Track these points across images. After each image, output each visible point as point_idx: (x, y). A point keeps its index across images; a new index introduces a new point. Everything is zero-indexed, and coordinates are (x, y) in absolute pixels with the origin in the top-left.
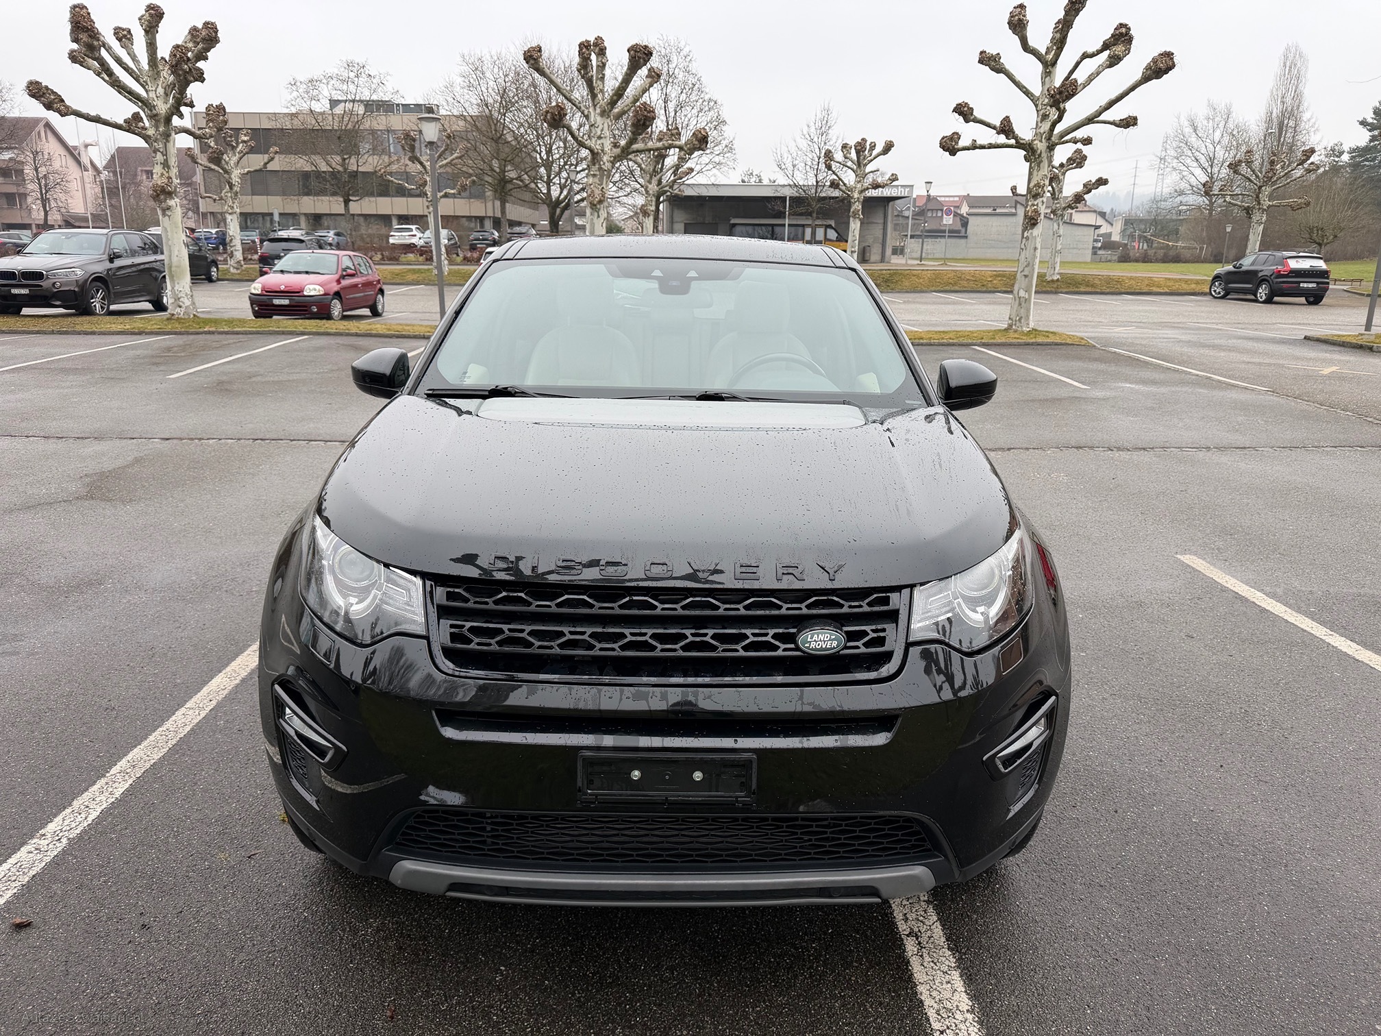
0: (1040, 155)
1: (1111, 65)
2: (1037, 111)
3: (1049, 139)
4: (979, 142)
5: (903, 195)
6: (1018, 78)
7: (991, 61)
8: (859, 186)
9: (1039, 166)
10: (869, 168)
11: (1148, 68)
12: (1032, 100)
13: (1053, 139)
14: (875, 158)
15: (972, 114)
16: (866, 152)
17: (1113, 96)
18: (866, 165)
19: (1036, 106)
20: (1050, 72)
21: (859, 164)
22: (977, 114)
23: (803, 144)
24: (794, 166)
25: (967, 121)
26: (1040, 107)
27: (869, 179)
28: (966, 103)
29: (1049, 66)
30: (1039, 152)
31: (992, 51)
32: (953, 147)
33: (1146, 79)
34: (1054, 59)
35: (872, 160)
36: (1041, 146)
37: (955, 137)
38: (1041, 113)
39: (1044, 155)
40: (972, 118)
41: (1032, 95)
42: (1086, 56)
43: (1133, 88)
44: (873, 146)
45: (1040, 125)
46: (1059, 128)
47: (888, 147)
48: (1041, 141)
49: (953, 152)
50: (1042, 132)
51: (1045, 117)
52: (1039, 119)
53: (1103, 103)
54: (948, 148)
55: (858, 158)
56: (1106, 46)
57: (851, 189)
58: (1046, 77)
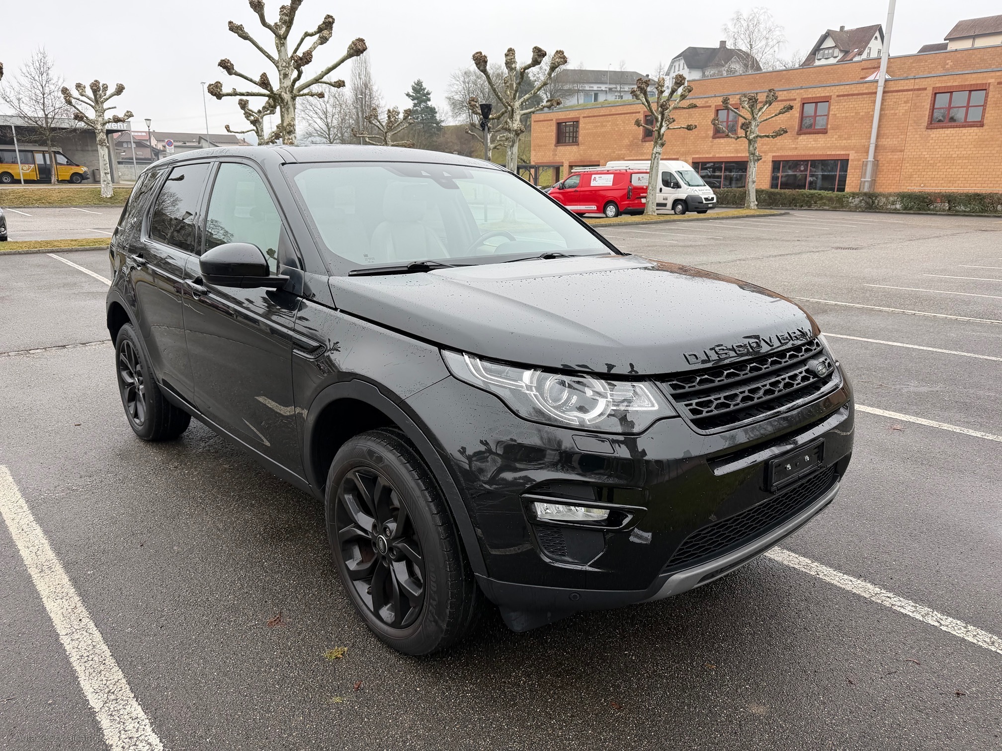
0: (287, 103)
1: (322, 43)
2: (279, 71)
3: (291, 92)
4: (238, 91)
5: (122, 129)
6: (261, 45)
7: (236, 29)
8: (100, 119)
9: (288, 111)
10: (106, 105)
11: (350, 48)
12: (274, 63)
13: (294, 92)
14: (110, 97)
15: (233, 69)
16: (101, 92)
17: (330, 65)
18: (102, 103)
19: (277, 67)
20: (283, 43)
21: (97, 102)
22: (237, 68)
23: (26, 82)
24: (19, 100)
25: (230, 74)
26: (280, 68)
27: (108, 115)
28: (228, 60)
29: (281, 39)
30: (286, 101)
31: (237, 22)
32: (219, 93)
33: (350, 56)
34: (285, 34)
35: (107, 99)
36: (287, 96)
37: (218, 85)
38: (282, 72)
39: (290, 103)
40: (234, 71)
41: (273, 59)
42: (307, 34)
43: (342, 61)
44: (105, 88)
45: (283, 81)
46: (297, 85)
47: (120, 90)
48: (286, 93)
49: (219, 96)
50: (285, 86)
51: (286, 76)
52: (282, 77)
53: (324, 69)
54: (216, 93)
55: (95, 96)
56: (320, 30)
57: (93, 122)
58: (281, 47)
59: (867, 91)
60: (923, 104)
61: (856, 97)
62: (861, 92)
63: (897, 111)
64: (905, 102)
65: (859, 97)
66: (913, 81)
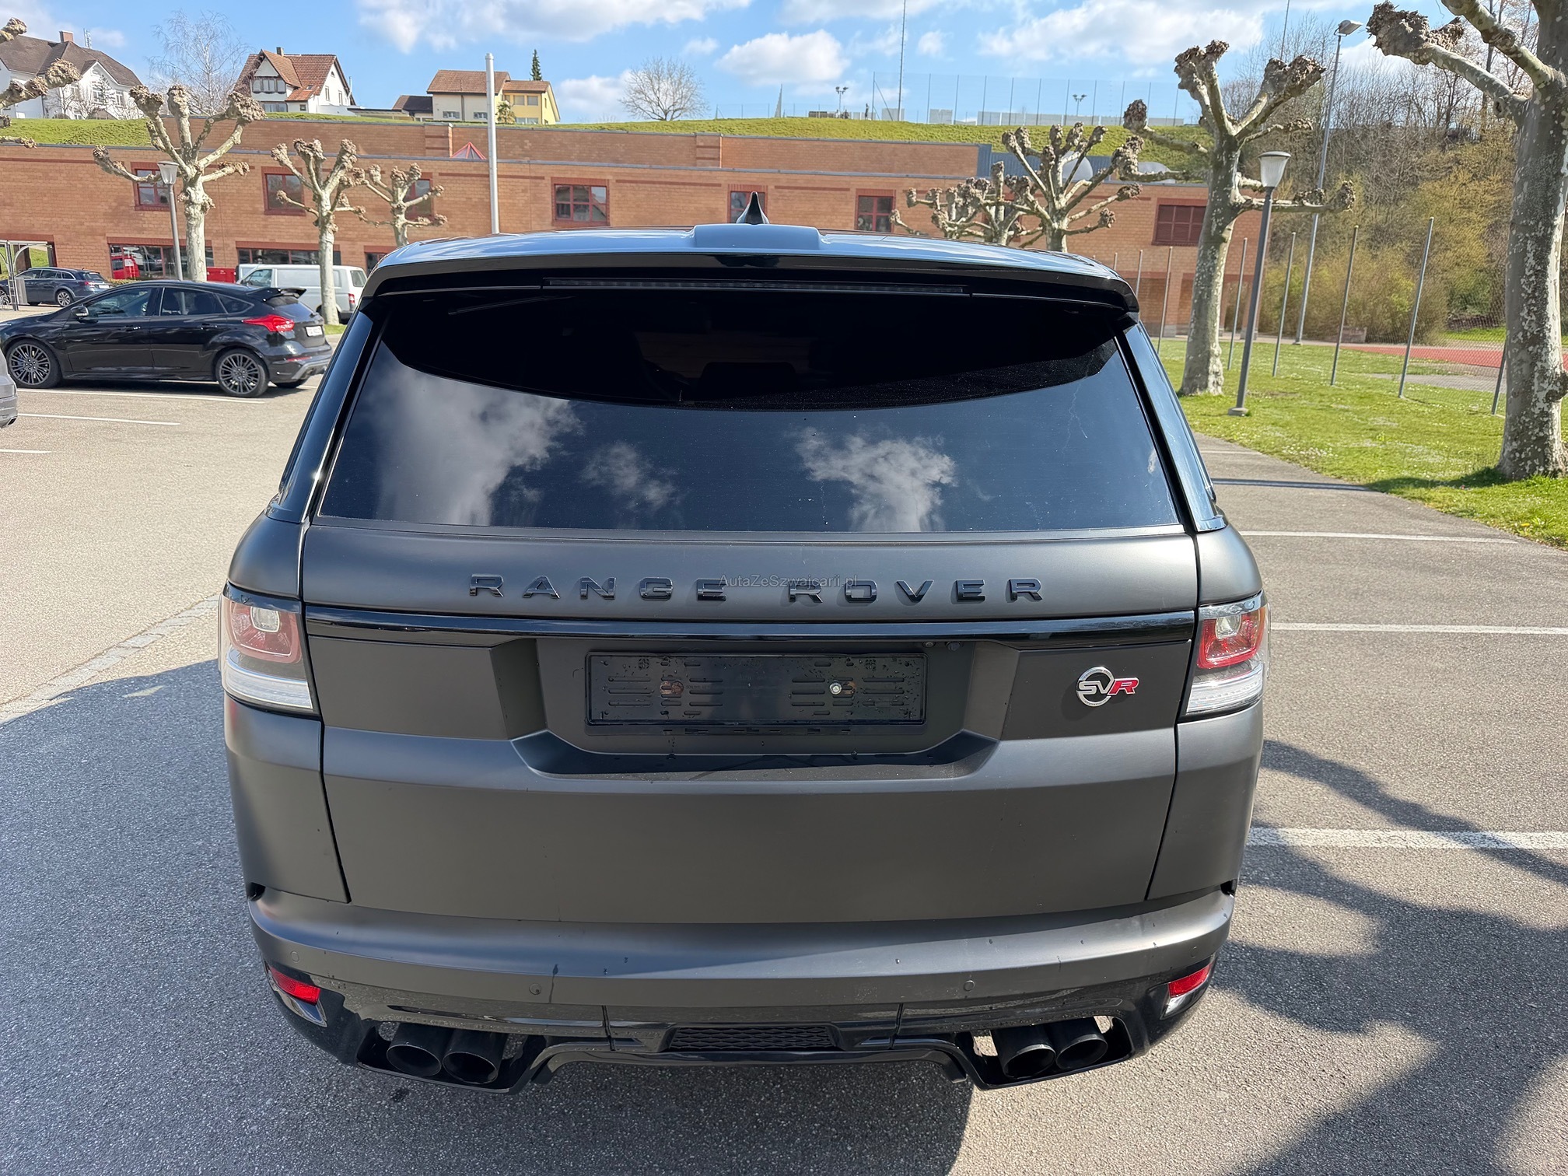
59: (475, 172)
60: (544, 195)
61: (462, 178)
62: (468, 172)
63: (516, 202)
64: (523, 191)
65: (467, 178)
66: (527, 166)
